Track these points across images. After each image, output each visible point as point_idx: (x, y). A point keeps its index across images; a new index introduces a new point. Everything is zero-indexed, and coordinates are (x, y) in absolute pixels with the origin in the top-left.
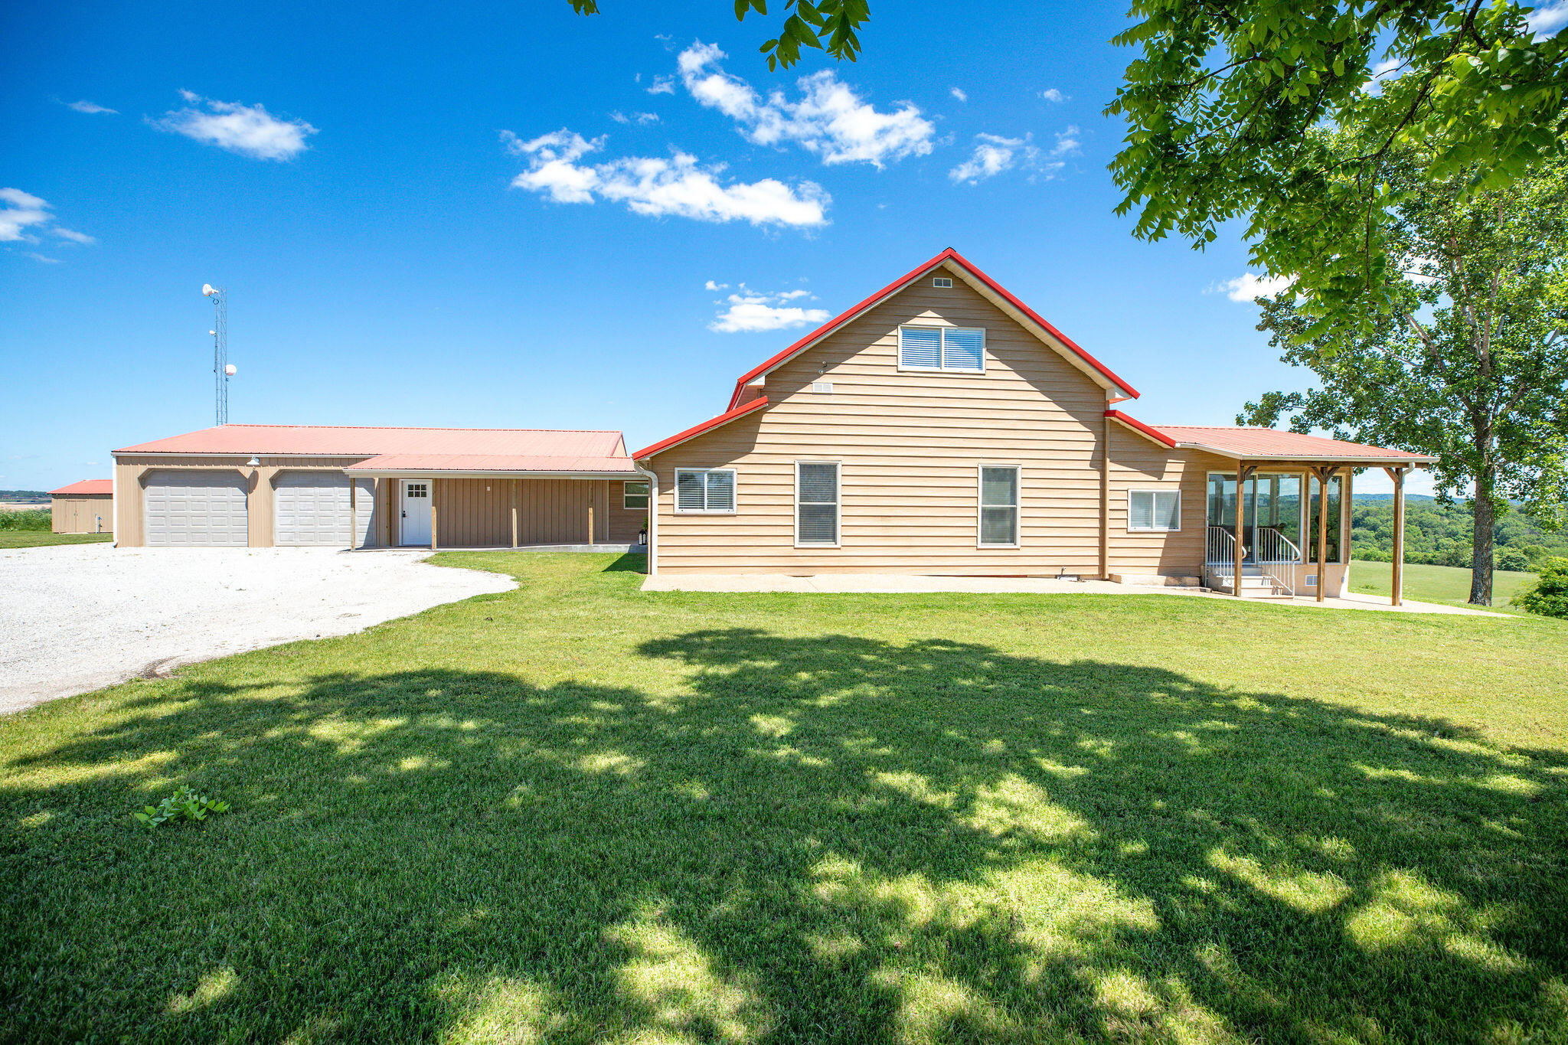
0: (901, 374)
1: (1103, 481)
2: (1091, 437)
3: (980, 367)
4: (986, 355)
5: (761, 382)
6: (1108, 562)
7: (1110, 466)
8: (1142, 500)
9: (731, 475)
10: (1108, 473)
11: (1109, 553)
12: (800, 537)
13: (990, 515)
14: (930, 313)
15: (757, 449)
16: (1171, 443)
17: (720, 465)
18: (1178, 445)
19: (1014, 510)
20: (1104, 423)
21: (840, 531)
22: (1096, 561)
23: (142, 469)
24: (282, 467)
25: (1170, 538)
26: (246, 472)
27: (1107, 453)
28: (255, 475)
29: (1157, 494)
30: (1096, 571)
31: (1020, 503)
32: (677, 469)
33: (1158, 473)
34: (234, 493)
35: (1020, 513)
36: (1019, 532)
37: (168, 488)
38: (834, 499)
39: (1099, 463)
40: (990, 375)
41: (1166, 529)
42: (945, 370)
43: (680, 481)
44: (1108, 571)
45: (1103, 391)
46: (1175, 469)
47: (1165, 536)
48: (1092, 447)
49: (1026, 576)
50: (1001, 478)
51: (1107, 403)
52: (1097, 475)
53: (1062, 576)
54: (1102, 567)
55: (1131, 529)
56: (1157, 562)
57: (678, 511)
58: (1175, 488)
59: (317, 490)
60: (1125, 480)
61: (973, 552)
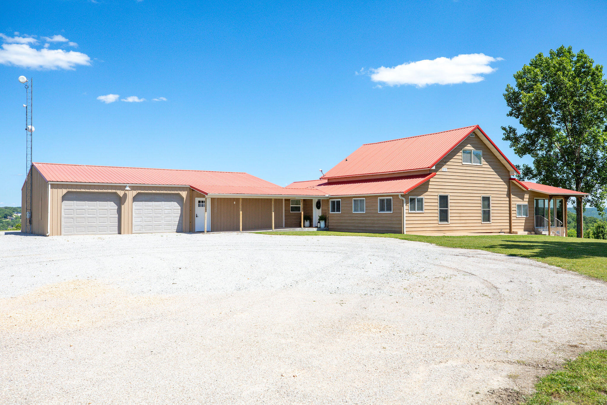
0: (463, 165)
1: (510, 201)
2: (506, 187)
3: (481, 163)
4: (482, 160)
5: (434, 168)
6: (513, 227)
7: (512, 196)
8: (519, 206)
9: (422, 199)
10: (512, 198)
11: (513, 224)
12: (440, 221)
13: (484, 212)
14: (469, 145)
15: (429, 190)
16: (527, 189)
17: (420, 195)
18: (529, 190)
19: (489, 211)
20: (509, 182)
21: (449, 218)
22: (508, 227)
23: (65, 191)
24: (139, 191)
25: (526, 219)
26: (121, 193)
27: (511, 192)
28: (125, 195)
29: (523, 205)
30: (508, 231)
31: (491, 208)
32: (409, 197)
33: (523, 198)
34: (112, 206)
35: (491, 212)
36: (491, 218)
37: (75, 202)
38: (447, 207)
39: (509, 196)
40: (484, 166)
41: (525, 216)
42: (473, 164)
43: (410, 201)
44: (513, 230)
45: (509, 172)
46: (527, 196)
47: (525, 219)
48: (506, 190)
49: (492, 233)
50: (486, 200)
51: (510, 176)
52: (508, 199)
53: (501, 232)
54: (510, 229)
55: (517, 217)
56: (523, 227)
57: (410, 212)
58: (526, 203)
59: (154, 203)
60: (516, 201)
61: (480, 225)
